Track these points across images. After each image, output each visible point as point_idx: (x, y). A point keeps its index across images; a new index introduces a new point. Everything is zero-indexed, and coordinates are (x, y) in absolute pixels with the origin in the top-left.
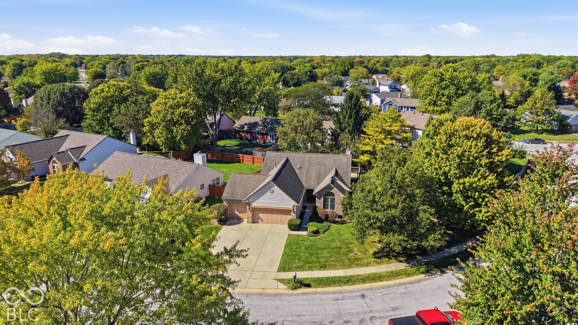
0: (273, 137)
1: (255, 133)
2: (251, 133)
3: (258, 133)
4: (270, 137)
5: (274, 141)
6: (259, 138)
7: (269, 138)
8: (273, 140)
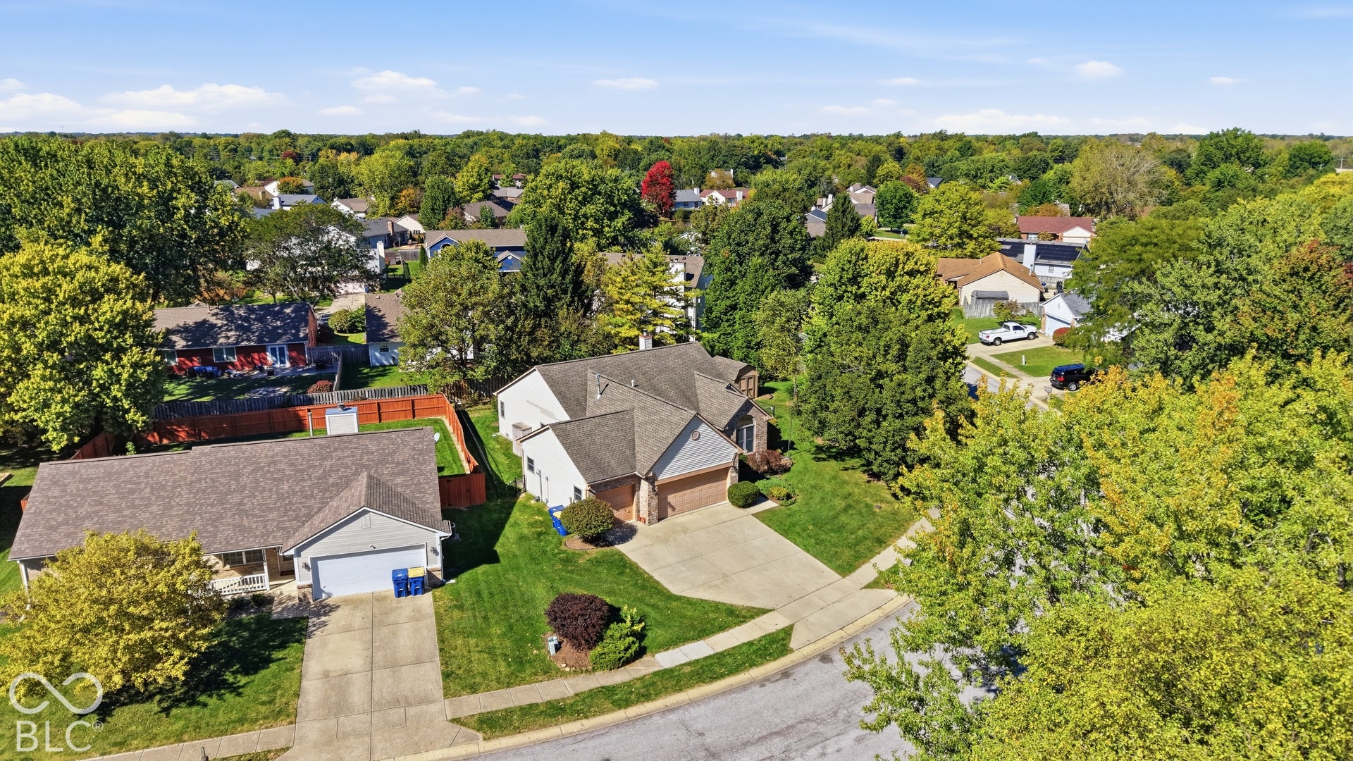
0: (282, 355)
1: (219, 351)
2: (205, 355)
3: (230, 352)
4: (274, 354)
5: (288, 365)
6: (232, 364)
7: (270, 358)
8: (283, 362)
